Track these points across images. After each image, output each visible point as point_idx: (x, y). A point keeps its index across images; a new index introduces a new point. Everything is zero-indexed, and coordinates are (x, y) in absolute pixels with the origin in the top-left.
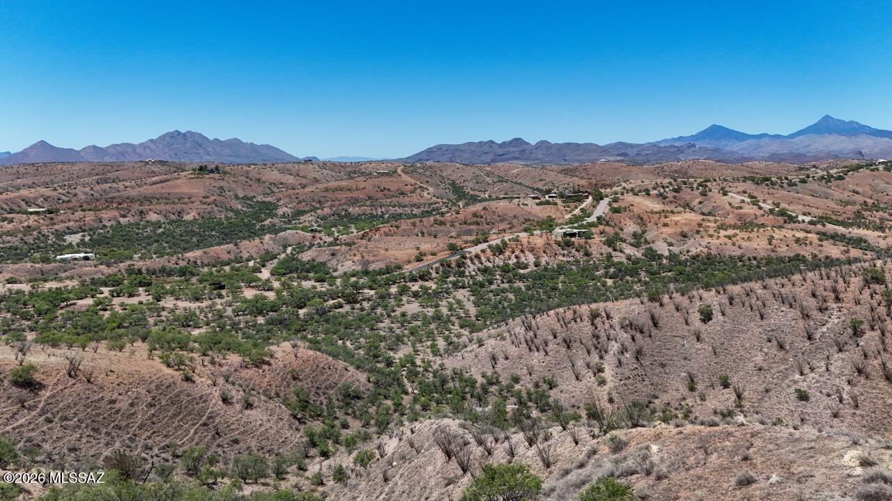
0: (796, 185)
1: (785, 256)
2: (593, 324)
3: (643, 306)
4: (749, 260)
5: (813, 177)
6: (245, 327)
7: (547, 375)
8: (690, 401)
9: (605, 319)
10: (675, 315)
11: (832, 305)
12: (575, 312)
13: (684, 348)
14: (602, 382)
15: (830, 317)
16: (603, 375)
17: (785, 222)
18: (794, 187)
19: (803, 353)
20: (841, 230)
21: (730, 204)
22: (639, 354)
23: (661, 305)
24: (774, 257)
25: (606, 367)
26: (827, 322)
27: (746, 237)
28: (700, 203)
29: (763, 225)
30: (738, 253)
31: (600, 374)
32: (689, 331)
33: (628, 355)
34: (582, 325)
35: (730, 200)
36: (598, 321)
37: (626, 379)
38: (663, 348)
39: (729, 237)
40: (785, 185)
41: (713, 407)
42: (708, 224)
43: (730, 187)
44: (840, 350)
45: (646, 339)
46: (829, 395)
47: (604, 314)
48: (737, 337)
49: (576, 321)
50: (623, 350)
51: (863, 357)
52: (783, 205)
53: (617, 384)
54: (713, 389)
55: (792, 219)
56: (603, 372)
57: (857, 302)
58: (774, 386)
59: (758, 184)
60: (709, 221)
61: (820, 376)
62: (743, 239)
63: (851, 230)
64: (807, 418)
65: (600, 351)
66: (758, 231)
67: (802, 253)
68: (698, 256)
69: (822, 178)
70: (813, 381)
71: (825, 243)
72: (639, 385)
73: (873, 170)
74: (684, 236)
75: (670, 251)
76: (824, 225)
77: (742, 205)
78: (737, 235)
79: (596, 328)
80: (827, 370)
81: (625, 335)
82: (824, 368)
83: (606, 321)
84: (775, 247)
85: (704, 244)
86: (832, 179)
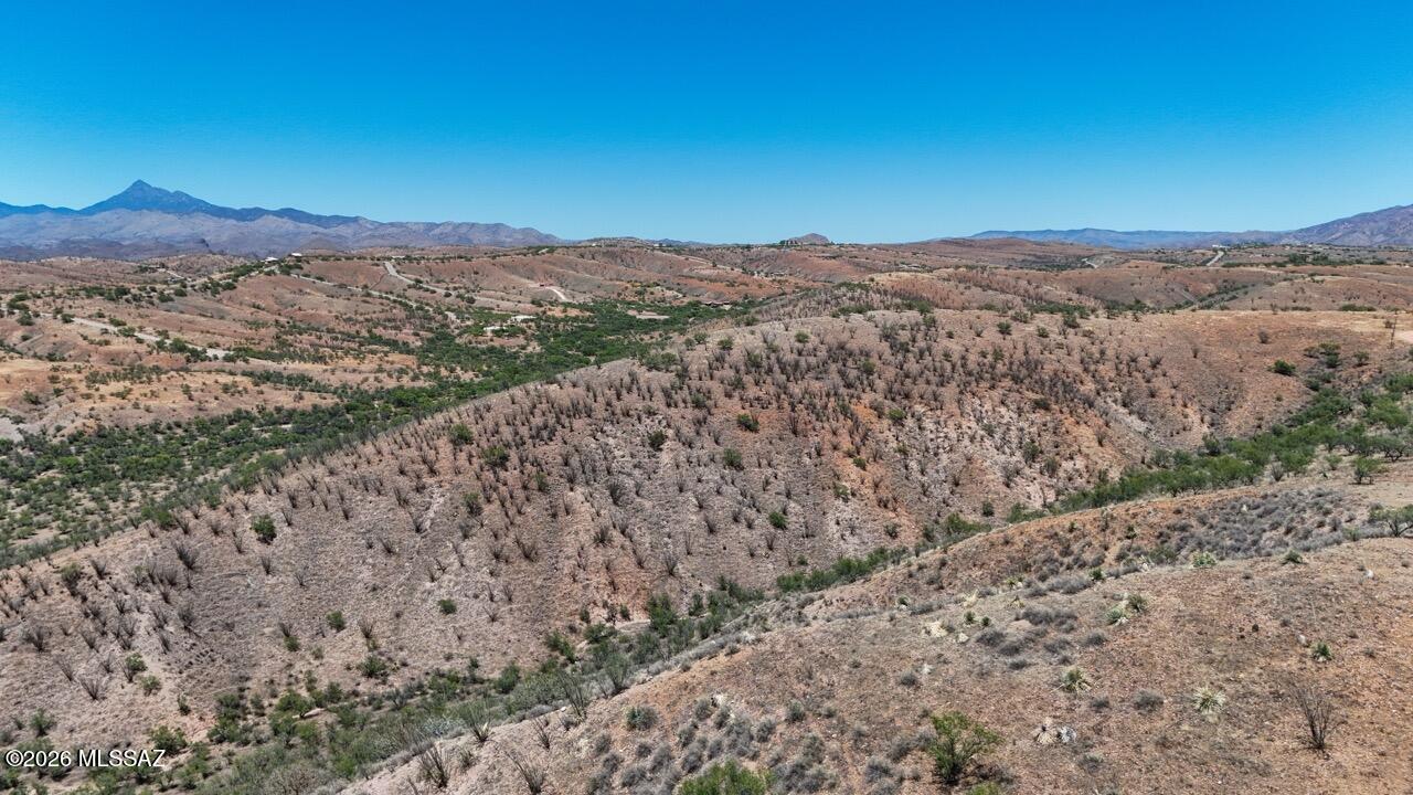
0: (172, 300)
1: (223, 415)
2: (73, 594)
3: (157, 540)
4: (170, 428)
5: (193, 286)
7: (16, 712)
8: (300, 667)
9: (96, 578)
10: (216, 543)
11: (428, 480)
12: (25, 582)
13: (250, 590)
14: (152, 687)
15: (432, 497)
16: (146, 674)
17: (188, 361)
18: (170, 303)
19: (418, 552)
20: (271, 365)
21: (85, 338)
22: (187, 620)
23: (186, 531)
24: (206, 418)
25: (146, 660)
26: (430, 503)
27: (147, 391)
28: (25, 338)
29: (157, 370)
30: (148, 420)
31: (139, 674)
32: (248, 562)
33: (170, 628)
34: (49, 601)
35: (82, 331)
36: (81, 585)
37: (187, 667)
38: (216, 599)
39: (122, 395)
40: (156, 301)
41: (340, 662)
42: (67, 376)
43: (70, 307)
44: (466, 536)
45: (185, 593)
46: (476, 597)
47: (90, 570)
48: (322, 552)
49: (35, 598)
50: (160, 623)
51: (493, 538)
52: (174, 334)
53: (178, 680)
54: (324, 636)
55: (197, 356)
56: (144, 669)
57: (457, 472)
58: (404, 606)
59: (112, 299)
60: (68, 371)
61: (456, 575)
62: (145, 395)
63: (284, 364)
64: (464, 633)
65: (118, 636)
66: (159, 380)
67: (243, 407)
68: (81, 434)
69: (205, 288)
70: (451, 584)
71: (263, 387)
72: (211, 670)
73: (268, 274)
74: (34, 401)
75: (20, 431)
76: (246, 361)
77: (106, 337)
78: (131, 390)
79: (85, 599)
80: (462, 565)
81: (150, 597)
82: (457, 565)
83: (100, 582)
84: (200, 402)
85: (84, 411)
86: (220, 289)
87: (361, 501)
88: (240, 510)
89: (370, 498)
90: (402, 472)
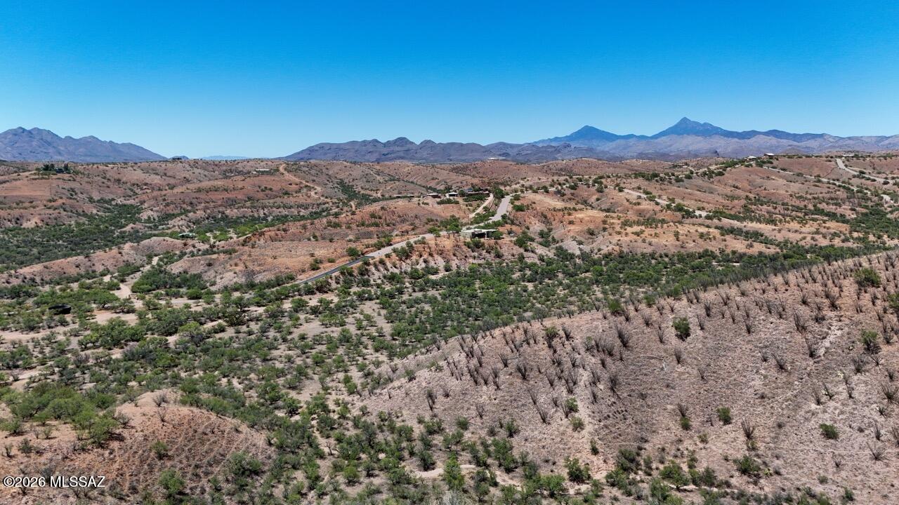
0: (683, 181)
1: (696, 252)
2: (550, 346)
3: (607, 322)
4: (661, 257)
5: (697, 173)
6: (96, 365)
7: (502, 416)
8: (688, 445)
9: (564, 339)
10: (646, 331)
11: (828, 313)
12: (526, 332)
13: (663, 373)
14: (578, 426)
15: (830, 329)
16: (577, 415)
17: (683, 217)
18: (681, 183)
19: (809, 375)
20: (736, 224)
21: (628, 201)
22: (614, 383)
23: (627, 319)
24: (685, 253)
25: (580, 405)
26: (827, 334)
27: (653, 233)
28: (598, 200)
29: (663, 221)
30: (649, 250)
31: (573, 413)
32: (666, 351)
33: (601, 387)
34: (536, 348)
35: (627, 197)
36: (556, 342)
37: (606, 418)
38: (638, 373)
39: (637, 234)
40: (673, 181)
41: (720, 451)
42: (612, 221)
43: (624, 183)
44: (858, 370)
45: (618, 363)
46: (861, 430)
47: (562, 333)
48: (724, 356)
49: (528, 344)
50: (595, 381)
51: (888, 378)
52: (678, 201)
53: (596, 427)
54: (712, 425)
55: (689, 214)
56: (576, 411)
57: (859, 310)
58: (786, 419)
59: (648, 179)
60: (613, 218)
61: (843, 404)
62: (651, 235)
63: (745, 223)
64: (843, 462)
65: (567, 381)
66: (662, 227)
67: (710, 248)
68: (610, 254)
69: (705, 174)
70: (837, 412)
71: (727, 237)
72: (622, 426)
73: (747, 166)
74: (592, 233)
75: (581, 250)
76: (720, 220)
77: (639, 200)
78: (644, 231)
79: (555, 351)
80: (850, 397)
81: (593, 360)
82: (845, 395)
83: (566, 342)
84: (683, 243)
85: (614, 241)
86: (714, 175)
87: (764, 320)
88: (667, 311)
89: (772, 320)
90: (804, 302)
